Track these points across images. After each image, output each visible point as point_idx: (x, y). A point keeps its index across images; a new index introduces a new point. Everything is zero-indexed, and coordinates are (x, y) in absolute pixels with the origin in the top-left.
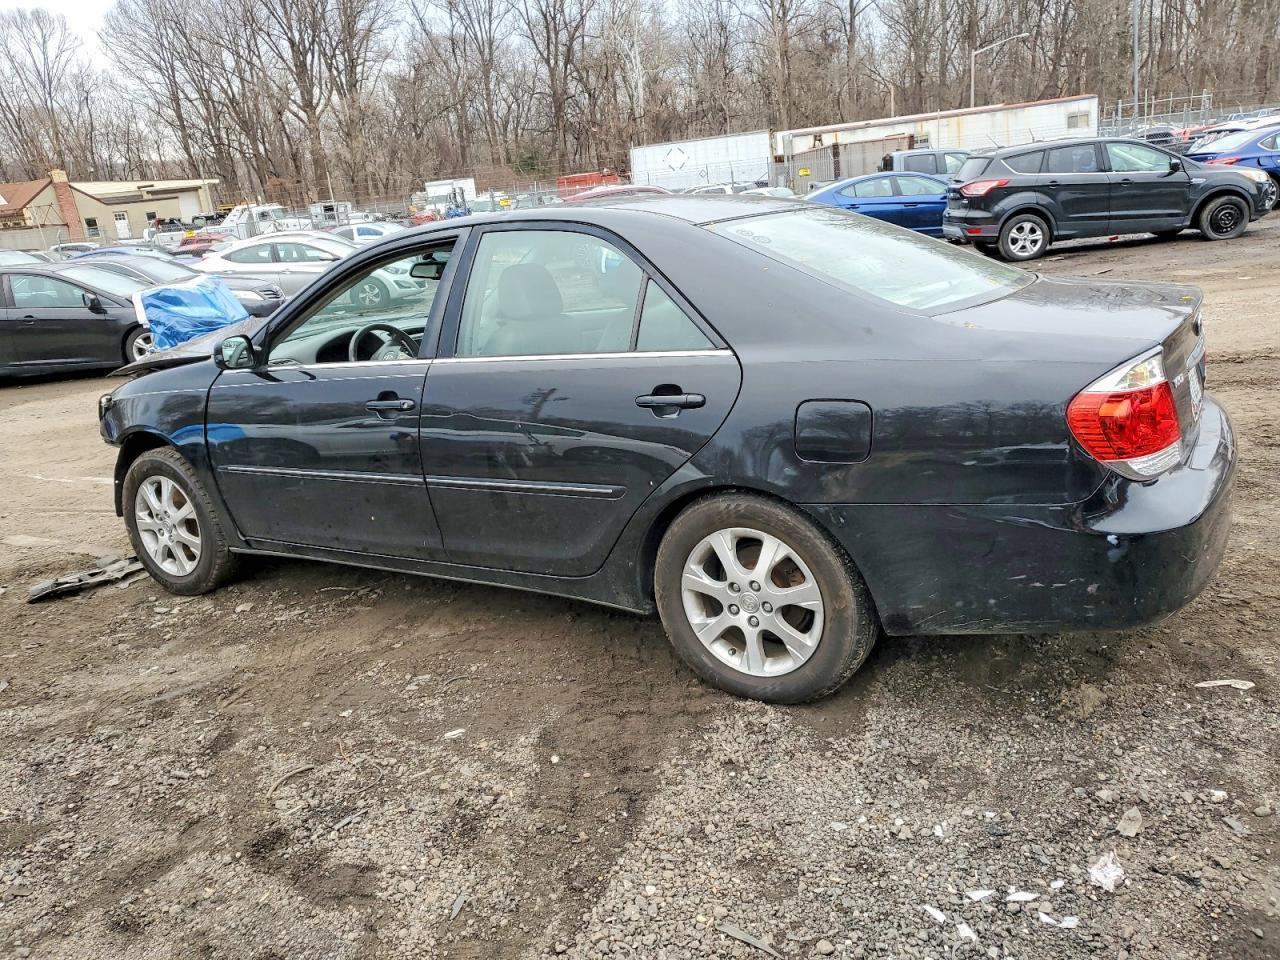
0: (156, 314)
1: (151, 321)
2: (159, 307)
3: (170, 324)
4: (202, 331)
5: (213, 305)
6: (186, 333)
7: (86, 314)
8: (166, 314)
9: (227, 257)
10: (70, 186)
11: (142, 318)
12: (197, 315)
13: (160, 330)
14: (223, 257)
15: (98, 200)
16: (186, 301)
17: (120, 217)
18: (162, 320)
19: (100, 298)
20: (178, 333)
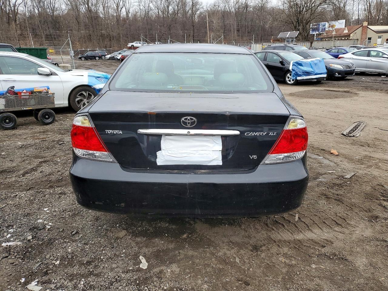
0: (295, 68)
1: (292, 69)
2: (296, 66)
3: (297, 71)
4: (304, 75)
5: (312, 67)
6: (300, 74)
7: (280, 65)
8: (297, 68)
9: (353, 54)
10: (368, 27)
11: (291, 68)
12: (305, 70)
13: (294, 72)
14: (352, 53)
15: (375, 32)
16: (303, 65)
17: (380, 37)
18: (295, 70)
19: (284, 61)
20: (298, 74)
